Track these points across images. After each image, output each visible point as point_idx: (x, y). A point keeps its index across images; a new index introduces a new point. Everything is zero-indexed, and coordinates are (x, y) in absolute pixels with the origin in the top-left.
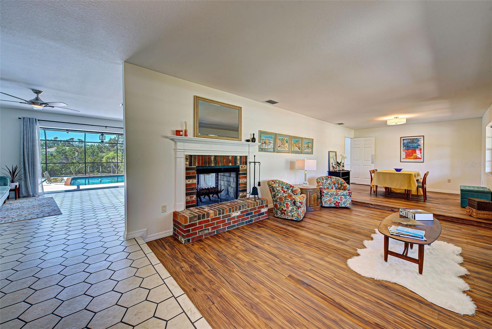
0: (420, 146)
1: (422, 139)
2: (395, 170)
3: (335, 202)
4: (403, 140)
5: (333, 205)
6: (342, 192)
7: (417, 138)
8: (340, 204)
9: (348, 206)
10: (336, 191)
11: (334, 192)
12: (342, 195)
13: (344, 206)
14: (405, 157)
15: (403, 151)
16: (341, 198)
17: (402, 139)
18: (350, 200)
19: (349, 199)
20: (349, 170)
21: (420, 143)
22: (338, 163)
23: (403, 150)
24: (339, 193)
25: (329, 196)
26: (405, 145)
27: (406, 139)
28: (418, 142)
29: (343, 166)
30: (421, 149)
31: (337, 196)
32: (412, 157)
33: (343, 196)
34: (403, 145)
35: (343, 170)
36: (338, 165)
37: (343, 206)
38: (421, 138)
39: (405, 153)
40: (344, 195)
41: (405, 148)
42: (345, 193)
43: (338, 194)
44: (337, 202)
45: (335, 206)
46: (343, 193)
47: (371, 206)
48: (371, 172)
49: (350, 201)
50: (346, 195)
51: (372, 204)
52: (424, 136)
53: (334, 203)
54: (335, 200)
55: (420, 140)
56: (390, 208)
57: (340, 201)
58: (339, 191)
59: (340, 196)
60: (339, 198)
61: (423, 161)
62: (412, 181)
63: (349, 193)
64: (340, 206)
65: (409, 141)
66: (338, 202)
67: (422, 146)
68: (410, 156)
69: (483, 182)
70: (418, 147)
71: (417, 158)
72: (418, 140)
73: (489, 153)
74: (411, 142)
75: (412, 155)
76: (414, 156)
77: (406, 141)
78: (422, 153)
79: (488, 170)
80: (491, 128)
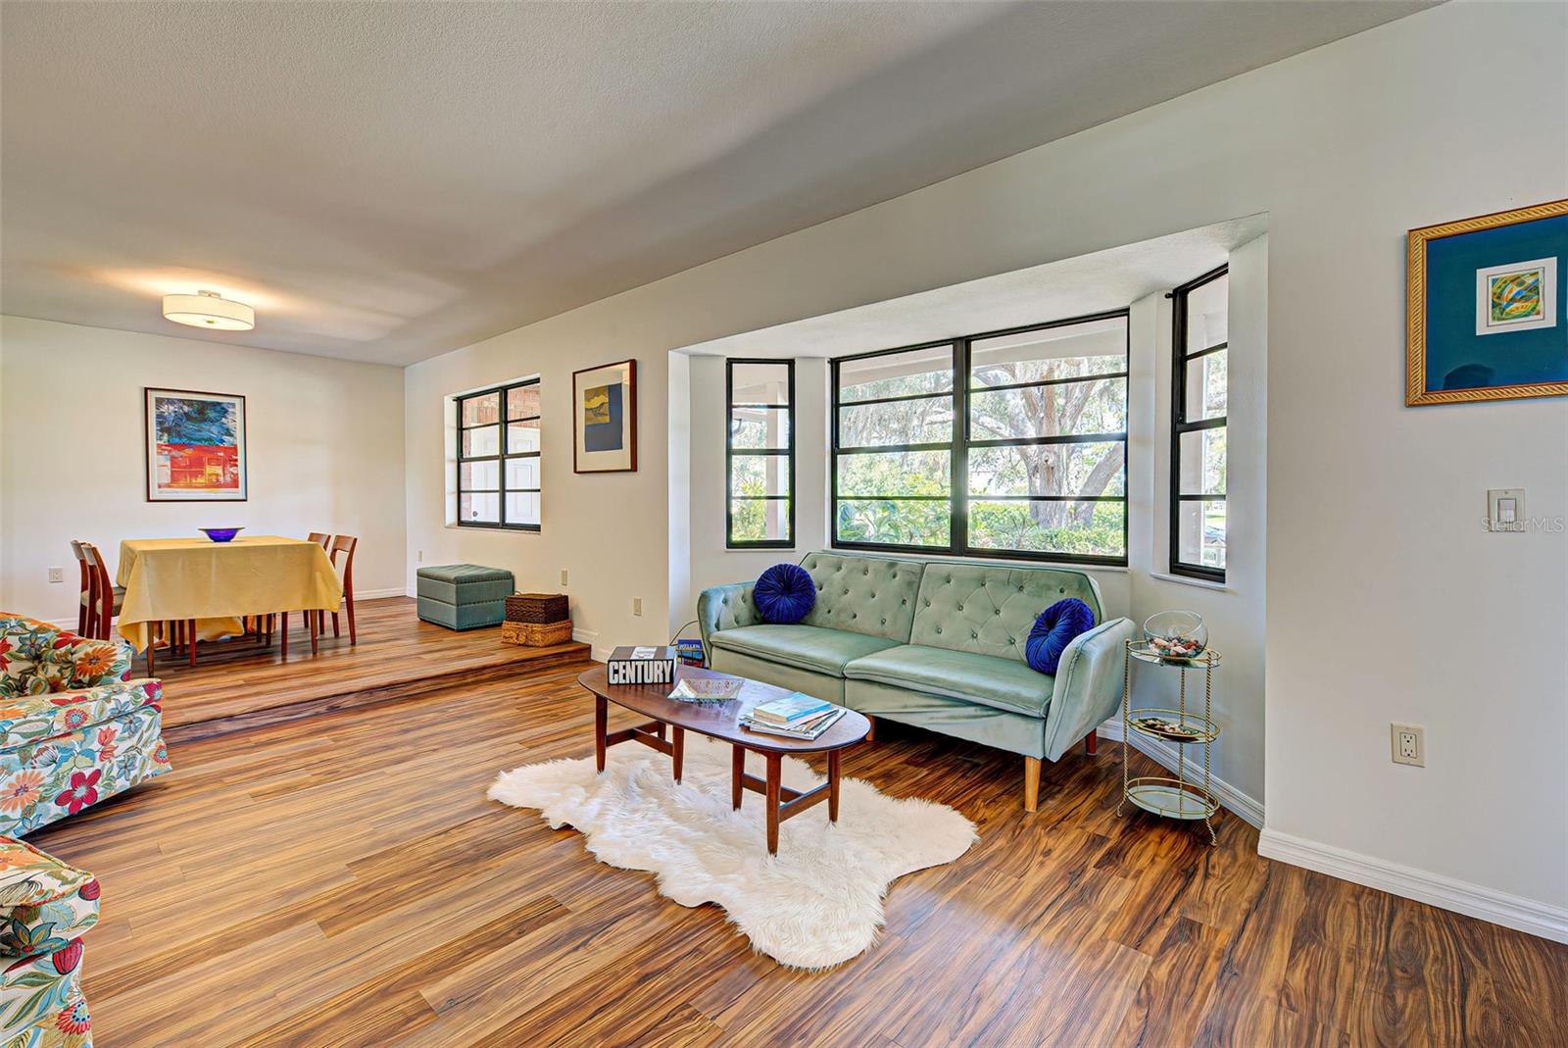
0: (232, 435)
1: (238, 410)
2: (205, 536)
3: (66, 786)
4: (159, 402)
5: (54, 812)
6: (107, 699)
7: (219, 404)
8: (98, 787)
9: (148, 772)
10: (63, 703)
11: (51, 712)
12: (109, 720)
13: (128, 785)
14: (167, 480)
15: (159, 454)
16: (105, 738)
17: (153, 396)
18: (158, 731)
19: (148, 729)
21: (231, 425)
23: (159, 446)
24: (92, 708)
25: (16, 756)
26: (166, 425)
27: (170, 402)
28: (224, 420)
30: (236, 446)
31: (74, 741)
32: (201, 480)
33: (114, 725)
34: (159, 423)
37: (122, 785)
38: (234, 405)
39: (168, 463)
40: (118, 715)
41: (164, 438)
42: (124, 698)
43: (85, 717)
44: (78, 780)
45: (62, 811)
46: (112, 705)
47: (225, 727)
49: (153, 738)
50: (131, 708)
51: (230, 718)
52: (244, 397)
53: (57, 792)
54: (66, 766)
55: (230, 410)
56: (321, 705)
57: (98, 765)
58: (84, 699)
59: (97, 731)
60: (96, 746)
61: (244, 498)
63: (149, 688)
64: (100, 798)
65: (186, 409)
66: (87, 773)
67: (239, 434)
68: (195, 475)
69: (421, 553)
70: (222, 441)
71: (218, 485)
72: (223, 408)
73: (450, 469)
74: (194, 415)
75: (202, 473)
76: (210, 475)
77: (172, 408)
78: (240, 463)
79: (451, 517)
80: (455, 403)
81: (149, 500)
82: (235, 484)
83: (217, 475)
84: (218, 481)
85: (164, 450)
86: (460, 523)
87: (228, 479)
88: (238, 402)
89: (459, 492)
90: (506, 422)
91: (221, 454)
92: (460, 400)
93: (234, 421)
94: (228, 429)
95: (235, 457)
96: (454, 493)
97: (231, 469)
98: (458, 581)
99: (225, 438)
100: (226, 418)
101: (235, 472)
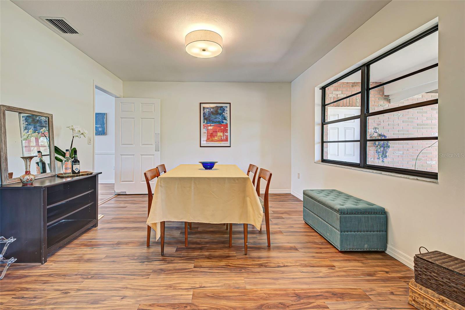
0: (226, 120)
1: (228, 109)
2: (201, 164)
4: (204, 108)
7: (222, 107)
14: (206, 138)
15: (204, 128)
17: (202, 106)
20: (95, 172)
21: (226, 115)
22: (57, 150)
23: (204, 125)
26: (206, 117)
27: (208, 107)
28: (224, 113)
29: (76, 161)
30: (227, 124)
32: (216, 138)
34: (204, 116)
35: (73, 172)
36: (57, 158)
38: (227, 107)
39: (206, 132)
41: (206, 122)
48: (149, 176)
52: (230, 103)
55: (226, 109)
61: (230, 146)
62: (248, 199)
65: (212, 110)
67: (228, 119)
68: (214, 136)
69: (299, 174)
70: (223, 122)
71: (222, 140)
72: (223, 109)
73: (318, 129)
74: (214, 112)
75: (216, 135)
76: (219, 136)
77: (208, 110)
78: (229, 131)
79: (318, 157)
80: (321, 90)
81: (201, 147)
82: (226, 140)
83: (221, 136)
84: (221, 138)
85: (205, 127)
86: (323, 161)
87: (225, 138)
88: (228, 105)
89: (323, 142)
90: (368, 89)
91: (222, 128)
92: (323, 89)
93: (227, 114)
94: (225, 117)
95: (227, 129)
96: (319, 143)
97: (226, 134)
98: (342, 212)
99: (224, 121)
100: (224, 112)
101: (227, 135)
